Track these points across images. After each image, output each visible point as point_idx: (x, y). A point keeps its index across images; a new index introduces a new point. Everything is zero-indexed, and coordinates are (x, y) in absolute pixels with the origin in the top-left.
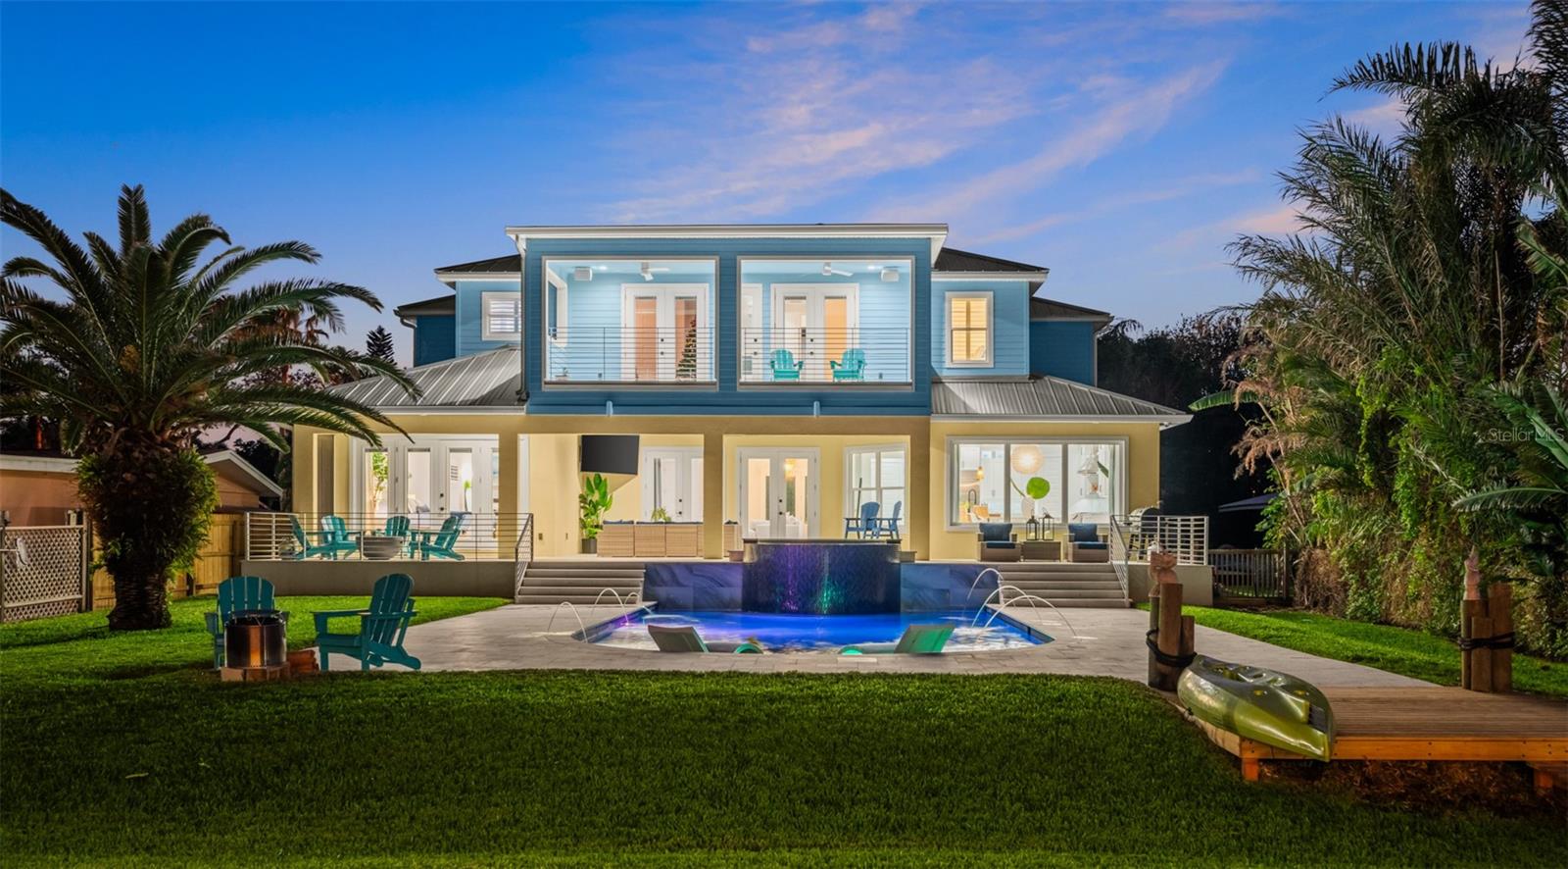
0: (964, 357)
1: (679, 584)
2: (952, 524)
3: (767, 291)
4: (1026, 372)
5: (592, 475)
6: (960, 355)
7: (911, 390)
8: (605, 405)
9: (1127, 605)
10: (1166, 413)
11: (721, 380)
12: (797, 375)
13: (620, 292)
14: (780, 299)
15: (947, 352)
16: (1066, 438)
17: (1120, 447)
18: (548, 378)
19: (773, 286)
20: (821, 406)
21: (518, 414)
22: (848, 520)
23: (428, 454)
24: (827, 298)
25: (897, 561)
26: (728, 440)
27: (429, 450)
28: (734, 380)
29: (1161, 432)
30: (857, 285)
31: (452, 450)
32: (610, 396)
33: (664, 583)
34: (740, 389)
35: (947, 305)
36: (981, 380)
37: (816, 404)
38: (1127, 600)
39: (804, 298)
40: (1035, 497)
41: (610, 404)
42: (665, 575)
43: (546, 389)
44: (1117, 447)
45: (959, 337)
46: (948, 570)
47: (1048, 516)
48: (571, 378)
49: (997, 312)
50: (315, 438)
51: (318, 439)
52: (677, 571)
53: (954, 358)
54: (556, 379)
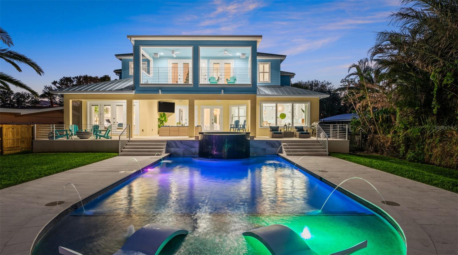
0: (263, 80)
2: (261, 126)
3: (208, 61)
4: (279, 84)
5: (162, 113)
6: (261, 80)
7: (251, 86)
8: (159, 91)
9: (328, 155)
10: (321, 94)
11: (194, 84)
12: (217, 82)
13: (168, 61)
14: (212, 64)
15: (258, 79)
16: (293, 101)
17: (308, 104)
18: (141, 83)
19: (210, 60)
20: (224, 91)
21: (133, 93)
22: (231, 125)
23: (110, 106)
24: (225, 64)
25: (249, 139)
26: (196, 102)
27: (110, 105)
28: (198, 84)
29: (320, 100)
30: (233, 60)
31: (117, 105)
32: (160, 88)
33: (173, 147)
34: (199, 86)
35: (257, 66)
36: (267, 86)
37: (222, 91)
38: (327, 153)
39: (219, 64)
40: (282, 119)
41: (160, 91)
42: (174, 144)
43: (141, 86)
45: (261, 75)
46: (265, 142)
48: (149, 83)
49: (272, 68)
50: (71, 101)
51: (73, 101)
52: (177, 143)
53: (260, 80)
54: (144, 83)
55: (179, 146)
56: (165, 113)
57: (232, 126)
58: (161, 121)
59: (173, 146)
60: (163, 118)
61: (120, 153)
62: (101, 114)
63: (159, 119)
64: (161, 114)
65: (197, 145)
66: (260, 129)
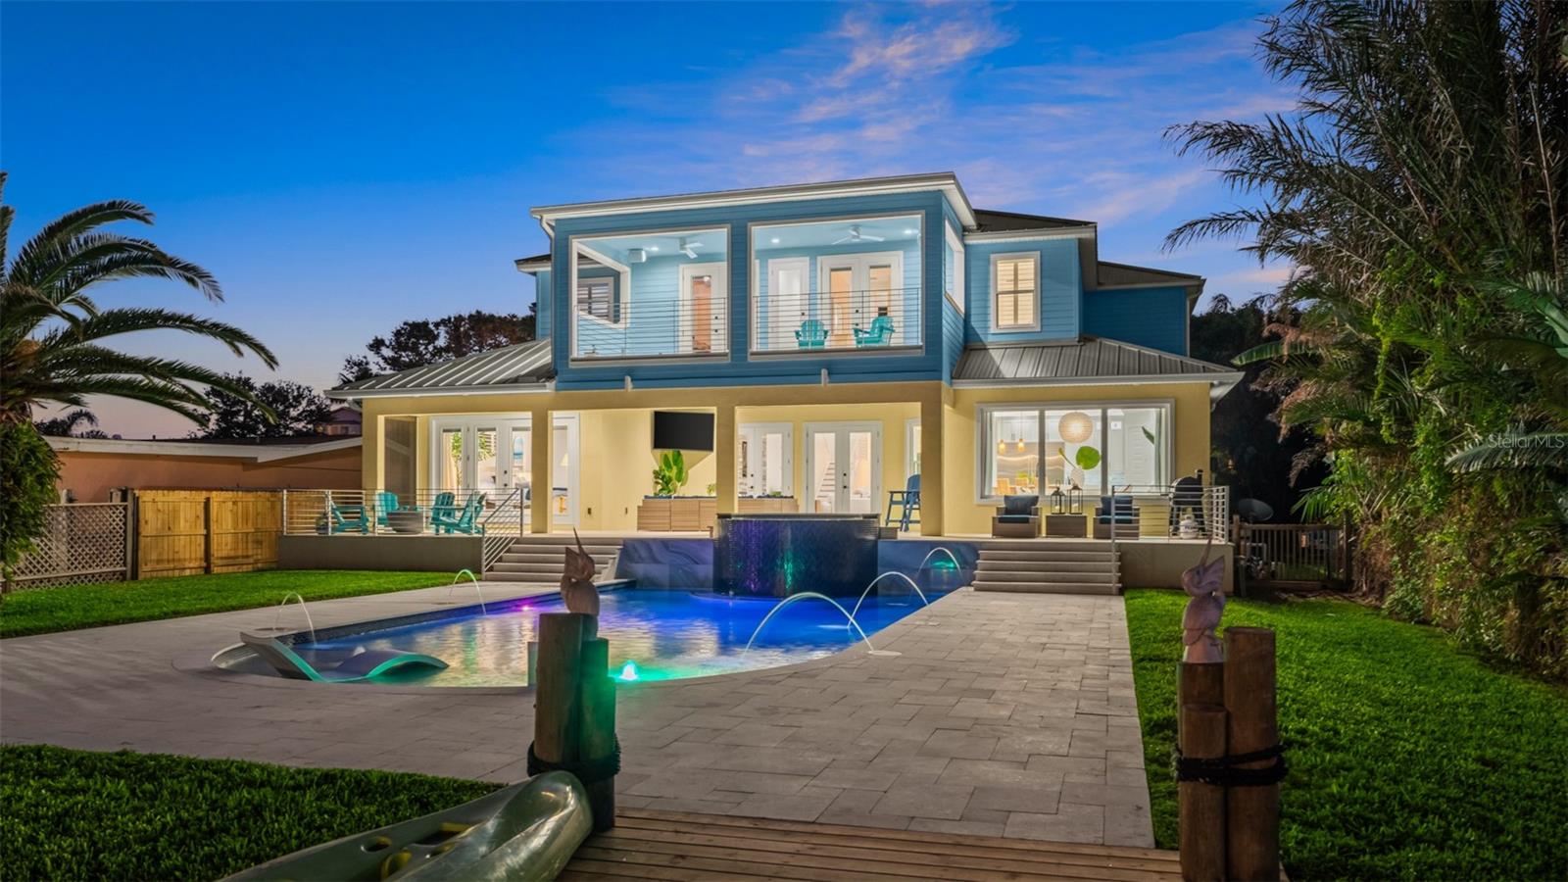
0: (1012, 322)
1: (655, 561)
2: (982, 498)
3: (813, 264)
4: (1075, 334)
5: (670, 453)
6: (1006, 320)
7: (920, 353)
8: (623, 380)
9: (1114, 591)
10: (1215, 371)
11: (733, 351)
12: (822, 343)
13: (678, 272)
14: (826, 270)
15: (992, 317)
16: (1105, 401)
17: (1166, 410)
18: (575, 354)
19: (819, 258)
20: (829, 374)
21: (549, 388)
22: (892, 493)
23: (494, 432)
24: (872, 267)
25: (871, 537)
26: (739, 413)
27: (494, 429)
28: (745, 350)
30: (902, 253)
31: (514, 429)
32: (630, 371)
33: (641, 560)
34: (751, 359)
35: (992, 268)
36: (1024, 344)
37: (824, 372)
38: (1115, 585)
39: (850, 269)
40: (1086, 468)
41: (629, 379)
42: (644, 553)
43: (572, 365)
44: (1163, 410)
45: (1006, 301)
47: (1076, 488)
48: (598, 354)
49: (1044, 273)
50: (381, 419)
51: (387, 420)
52: (654, 548)
53: (1000, 323)
54: (582, 355)
55: (658, 556)
56: (682, 452)
57: (897, 497)
58: (663, 480)
59: (640, 557)
60: (675, 468)
61: (485, 574)
62: (468, 458)
63: (657, 474)
64: (666, 456)
65: (709, 555)
66: (979, 505)
